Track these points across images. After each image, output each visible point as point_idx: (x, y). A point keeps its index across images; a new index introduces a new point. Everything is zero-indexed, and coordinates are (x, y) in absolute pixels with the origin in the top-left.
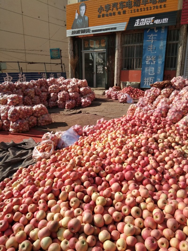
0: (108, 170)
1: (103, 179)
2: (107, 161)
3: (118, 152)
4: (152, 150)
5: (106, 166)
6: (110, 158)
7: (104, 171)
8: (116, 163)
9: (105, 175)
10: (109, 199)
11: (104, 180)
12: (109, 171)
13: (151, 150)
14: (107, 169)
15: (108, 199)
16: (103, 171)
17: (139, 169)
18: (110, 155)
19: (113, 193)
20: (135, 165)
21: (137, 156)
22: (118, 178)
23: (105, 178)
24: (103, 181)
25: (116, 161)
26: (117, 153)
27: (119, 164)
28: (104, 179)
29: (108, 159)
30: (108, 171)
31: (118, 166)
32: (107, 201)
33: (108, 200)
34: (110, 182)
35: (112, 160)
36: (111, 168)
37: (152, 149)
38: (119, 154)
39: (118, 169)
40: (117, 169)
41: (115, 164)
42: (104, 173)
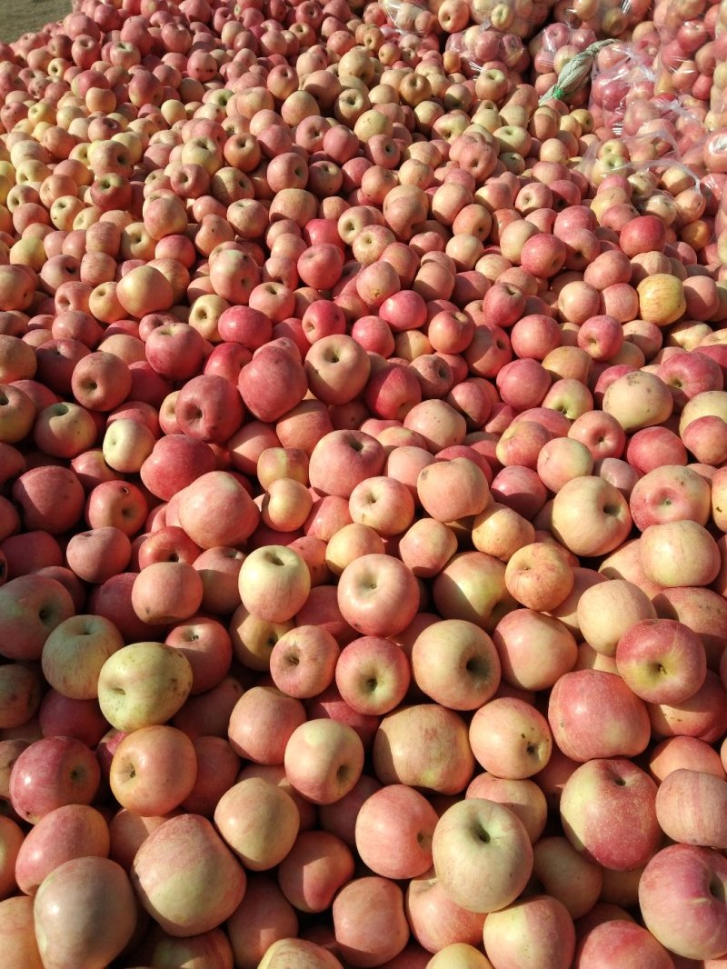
0: (94, 386)
1: (82, 465)
2: (63, 324)
3: (123, 235)
4: (333, 169)
5: (71, 364)
6: (82, 296)
7: (72, 409)
8: (138, 320)
9: (85, 431)
10: (201, 631)
11: (92, 473)
12: (108, 393)
13: (326, 169)
14: (89, 384)
15: (190, 638)
16: (61, 412)
17: (311, 316)
18: (70, 268)
19: (208, 562)
20: (274, 292)
21: (256, 227)
22: (201, 427)
23: (93, 454)
24: (88, 485)
25: (132, 306)
26: (117, 240)
27: (160, 317)
28: (89, 466)
29: (65, 301)
30: (98, 393)
31: (158, 341)
32: (192, 658)
33: (193, 647)
34: (148, 472)
35: (97, 304)
36: (113, 365)
37: (329, 158)
38: (135, 248)
39: (171, 354)
40: (162, 356)
41: (128, 324)
42: (74, 422)
